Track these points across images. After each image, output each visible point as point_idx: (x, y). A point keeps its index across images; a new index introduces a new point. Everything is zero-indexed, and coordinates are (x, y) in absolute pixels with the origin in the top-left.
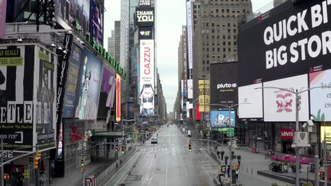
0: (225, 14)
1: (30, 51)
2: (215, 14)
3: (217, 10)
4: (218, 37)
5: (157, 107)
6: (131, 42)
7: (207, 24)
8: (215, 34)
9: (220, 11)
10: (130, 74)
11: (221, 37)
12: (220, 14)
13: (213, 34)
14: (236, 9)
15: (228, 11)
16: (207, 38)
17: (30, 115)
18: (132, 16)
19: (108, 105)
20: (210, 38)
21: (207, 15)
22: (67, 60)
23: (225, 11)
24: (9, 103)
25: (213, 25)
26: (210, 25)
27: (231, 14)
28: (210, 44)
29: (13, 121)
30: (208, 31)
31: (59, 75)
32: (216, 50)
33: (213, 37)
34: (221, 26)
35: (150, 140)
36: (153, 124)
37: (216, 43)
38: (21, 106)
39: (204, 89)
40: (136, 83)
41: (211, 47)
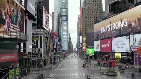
0: (93, 13)
1: (41, 37)
2: (89, 13)
3: (90, 12)
4: (91, 22)
5: (69, 46)
6: (59, 21)
7: (87, 17)
8: (90, 21)
9: (91, 12)
10: (58, 34)
11: (92, 22)
12: (91, 13)
13: (89, 21)
14: (97, 11)
15: (94, 12)
16: (87, 22)
17: (41, 51)
18: (59, 11)
19: (55, 47)
20: (88, 22)
21: (87, 14)
22: (47, 38)
23: (93, 12)
24: (37, 48)
25: (89, 17)
26: (88, 17)
27: (95, 13)
28: (88, 24)
29: (38, 52)
30: (87, 20)
31: (46, 41)
32: (90, 26)
33: (89, 22)
34: (92, 18)
35: (66, 58)
36: (67, 53)
37: (90, 24)
38: (39, 49)
39: (85, 41)
40: (61, 37)
41: (88, 25)
